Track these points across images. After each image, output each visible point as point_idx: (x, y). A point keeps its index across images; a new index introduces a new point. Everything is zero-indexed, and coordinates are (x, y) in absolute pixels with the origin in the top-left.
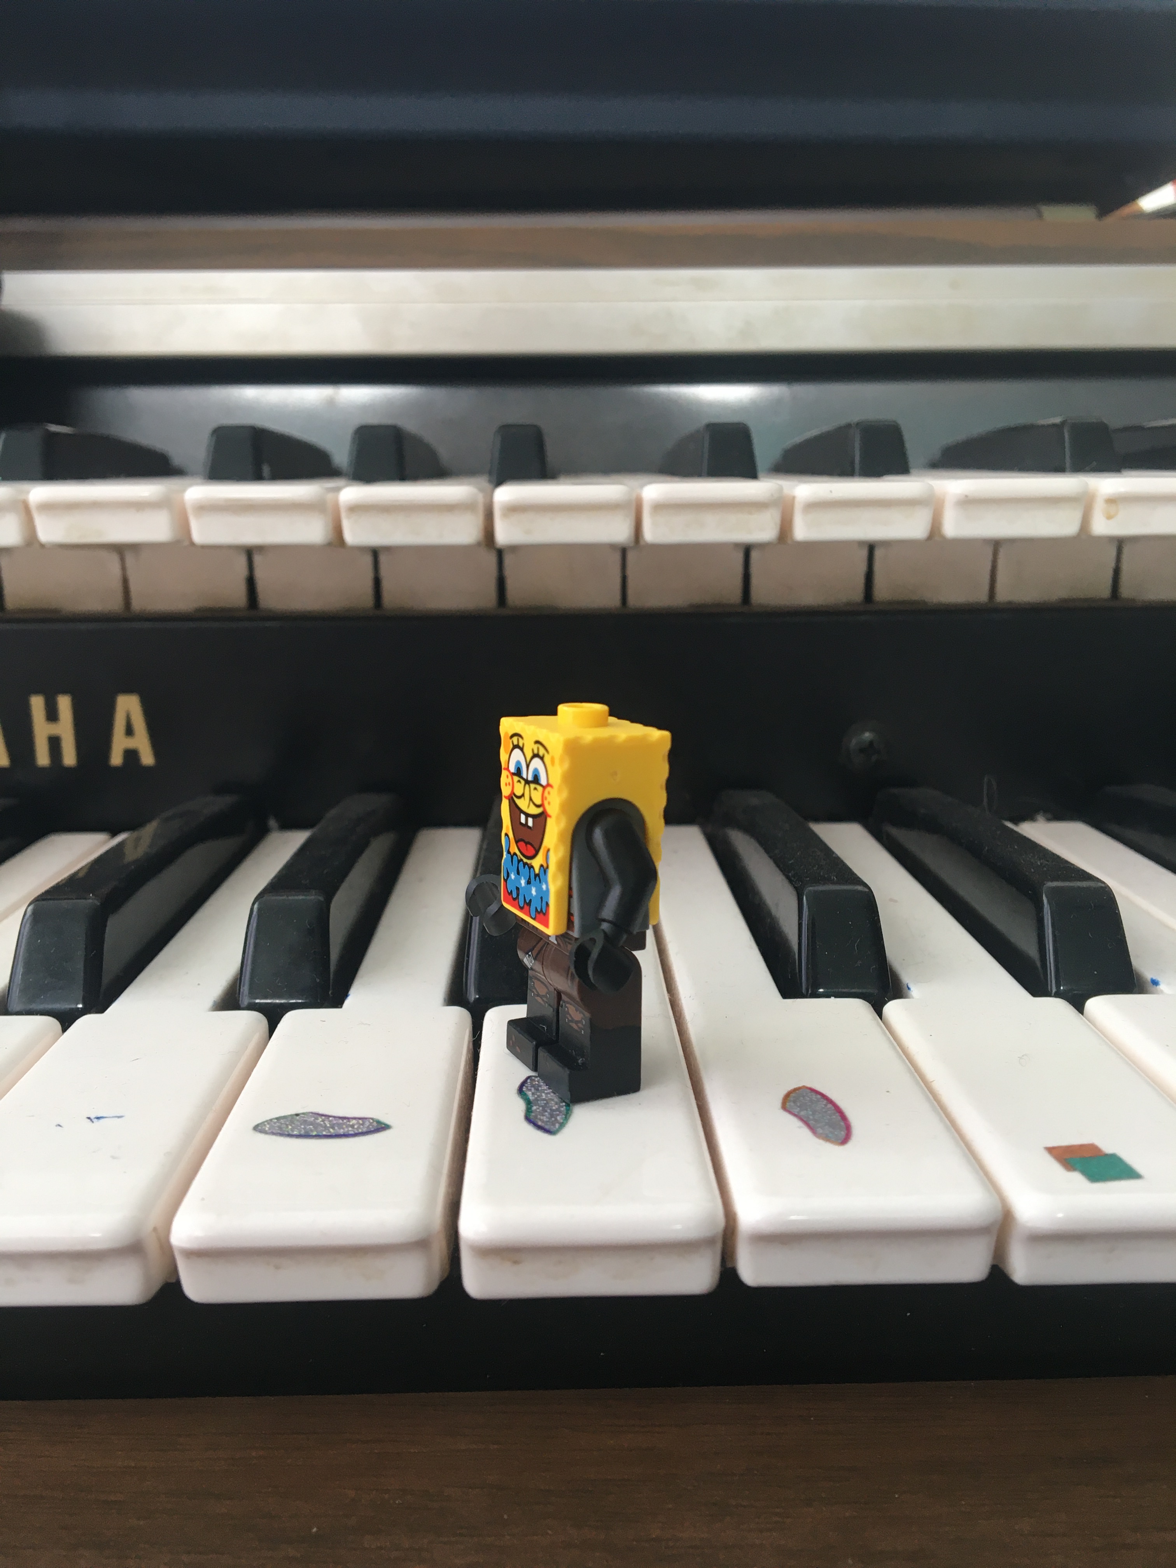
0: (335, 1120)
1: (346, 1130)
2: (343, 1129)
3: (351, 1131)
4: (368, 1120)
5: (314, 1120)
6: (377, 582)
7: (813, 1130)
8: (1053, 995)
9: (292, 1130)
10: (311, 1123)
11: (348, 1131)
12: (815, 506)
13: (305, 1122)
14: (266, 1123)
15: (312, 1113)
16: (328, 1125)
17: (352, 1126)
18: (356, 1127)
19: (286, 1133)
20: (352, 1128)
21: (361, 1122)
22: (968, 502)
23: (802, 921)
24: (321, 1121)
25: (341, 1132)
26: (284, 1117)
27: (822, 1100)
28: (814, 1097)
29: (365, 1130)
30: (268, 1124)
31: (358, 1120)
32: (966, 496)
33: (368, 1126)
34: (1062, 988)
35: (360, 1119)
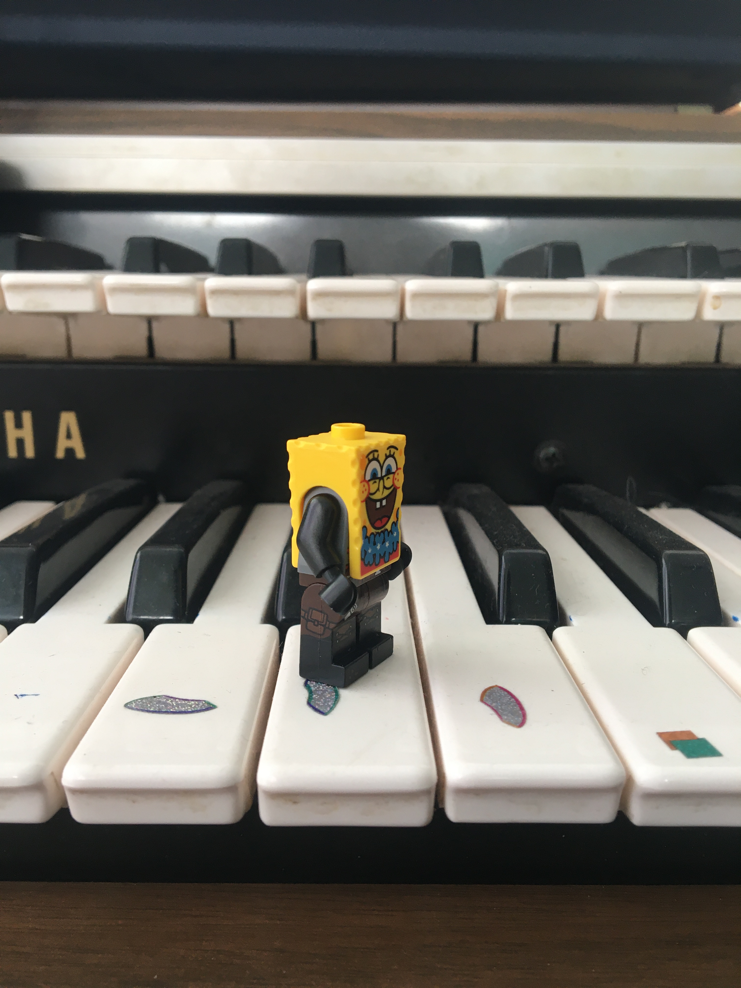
0: (180, 701)
1: (186, 708)
2: (185, 708)
3: (189, 709)
4: (201, 701)
5: (165, 701)
6: (233, 342)
7: (500, 716)
8: (667, 625)
9: (150, 708)
10: (164, 703)
11: (188, 709)
12: (520, 296)
13: (159, 702)
14: (133, 702)
15: (165, 696)
16: (175, 705)
17: (191, 706)
18: (193, 706)
19: (146, 709)
20: (190, 707)
21: (197, 702)
22: (621, 296)
23: (501, 572)
24: (170, 702)
25: (183, 709)
26: (146, 698)
27: (508, 695)
28: (503, 693)
29: (199, 709)
30: (135, 703)
31: (195, 701)
32: (620, 292)
33: (201, 706)
34: (673, 621)
35: (196, 701)
